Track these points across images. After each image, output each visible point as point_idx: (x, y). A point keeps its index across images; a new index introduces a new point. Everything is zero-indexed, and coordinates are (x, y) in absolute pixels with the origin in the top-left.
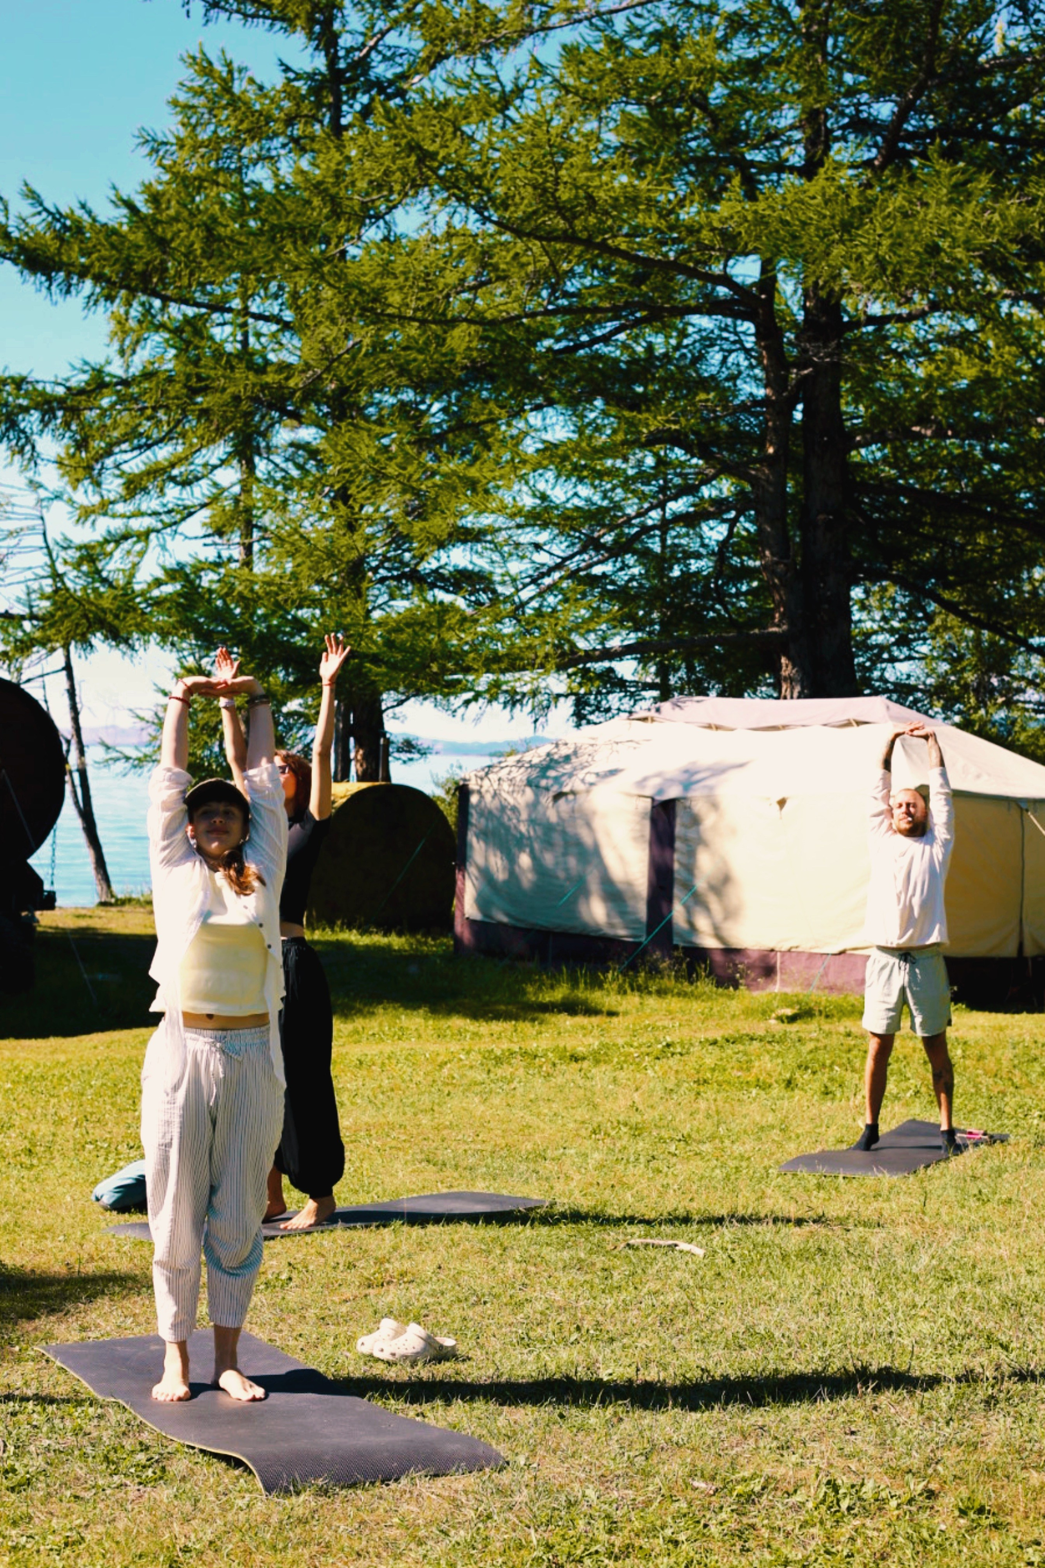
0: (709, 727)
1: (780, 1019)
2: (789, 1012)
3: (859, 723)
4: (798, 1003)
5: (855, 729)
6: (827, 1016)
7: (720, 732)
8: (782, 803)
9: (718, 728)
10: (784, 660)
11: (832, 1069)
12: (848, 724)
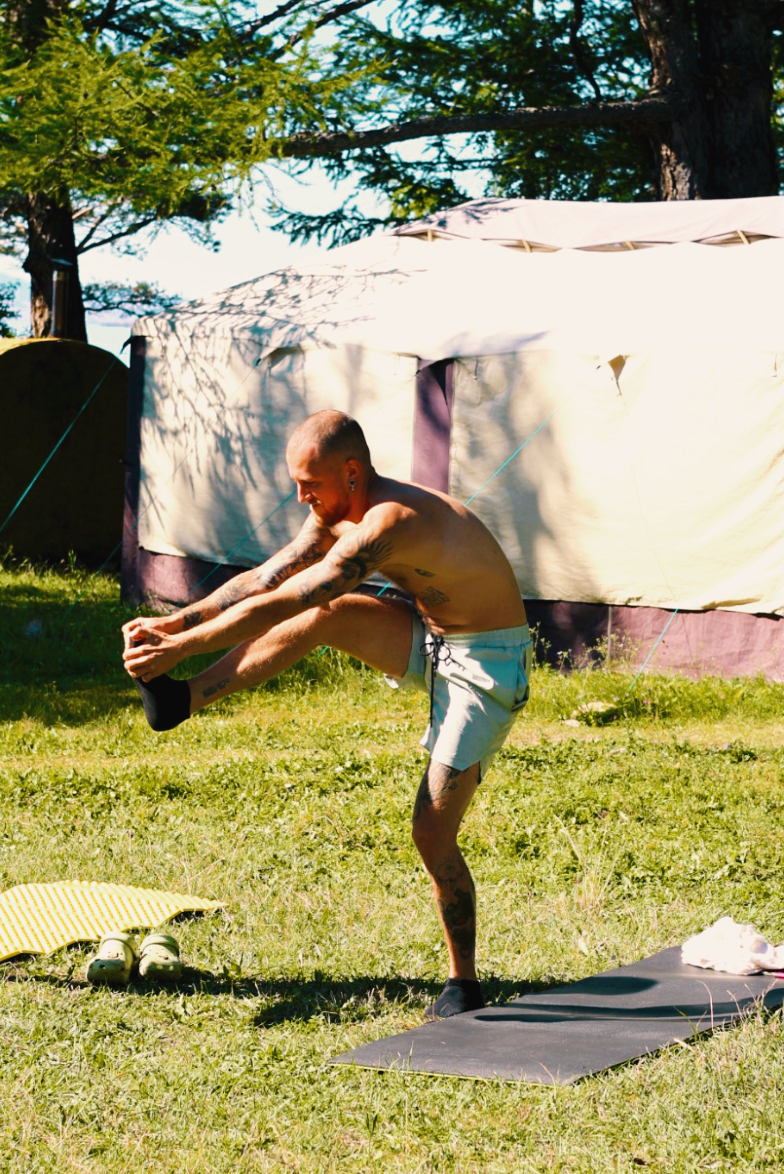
0: (519, 246)
1: (585, 719)
2: (601, 707)
3: (751, 238)
4: (620, 691)
5: (745, 247)
6: (665, 715)
7: (536, 254)
8: (618, 364)
9: (532, 247)
10: (665, 151)
11: (616, 817)
12: (733, 240)
